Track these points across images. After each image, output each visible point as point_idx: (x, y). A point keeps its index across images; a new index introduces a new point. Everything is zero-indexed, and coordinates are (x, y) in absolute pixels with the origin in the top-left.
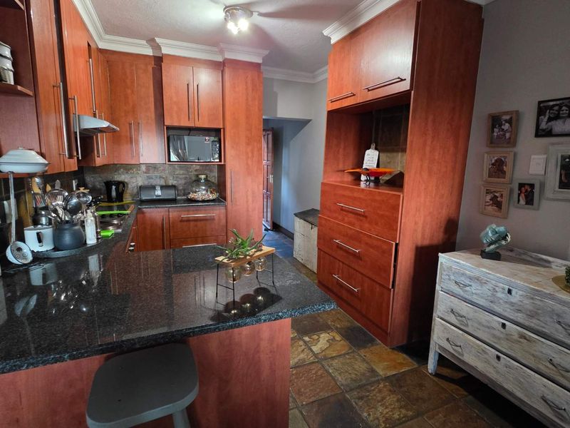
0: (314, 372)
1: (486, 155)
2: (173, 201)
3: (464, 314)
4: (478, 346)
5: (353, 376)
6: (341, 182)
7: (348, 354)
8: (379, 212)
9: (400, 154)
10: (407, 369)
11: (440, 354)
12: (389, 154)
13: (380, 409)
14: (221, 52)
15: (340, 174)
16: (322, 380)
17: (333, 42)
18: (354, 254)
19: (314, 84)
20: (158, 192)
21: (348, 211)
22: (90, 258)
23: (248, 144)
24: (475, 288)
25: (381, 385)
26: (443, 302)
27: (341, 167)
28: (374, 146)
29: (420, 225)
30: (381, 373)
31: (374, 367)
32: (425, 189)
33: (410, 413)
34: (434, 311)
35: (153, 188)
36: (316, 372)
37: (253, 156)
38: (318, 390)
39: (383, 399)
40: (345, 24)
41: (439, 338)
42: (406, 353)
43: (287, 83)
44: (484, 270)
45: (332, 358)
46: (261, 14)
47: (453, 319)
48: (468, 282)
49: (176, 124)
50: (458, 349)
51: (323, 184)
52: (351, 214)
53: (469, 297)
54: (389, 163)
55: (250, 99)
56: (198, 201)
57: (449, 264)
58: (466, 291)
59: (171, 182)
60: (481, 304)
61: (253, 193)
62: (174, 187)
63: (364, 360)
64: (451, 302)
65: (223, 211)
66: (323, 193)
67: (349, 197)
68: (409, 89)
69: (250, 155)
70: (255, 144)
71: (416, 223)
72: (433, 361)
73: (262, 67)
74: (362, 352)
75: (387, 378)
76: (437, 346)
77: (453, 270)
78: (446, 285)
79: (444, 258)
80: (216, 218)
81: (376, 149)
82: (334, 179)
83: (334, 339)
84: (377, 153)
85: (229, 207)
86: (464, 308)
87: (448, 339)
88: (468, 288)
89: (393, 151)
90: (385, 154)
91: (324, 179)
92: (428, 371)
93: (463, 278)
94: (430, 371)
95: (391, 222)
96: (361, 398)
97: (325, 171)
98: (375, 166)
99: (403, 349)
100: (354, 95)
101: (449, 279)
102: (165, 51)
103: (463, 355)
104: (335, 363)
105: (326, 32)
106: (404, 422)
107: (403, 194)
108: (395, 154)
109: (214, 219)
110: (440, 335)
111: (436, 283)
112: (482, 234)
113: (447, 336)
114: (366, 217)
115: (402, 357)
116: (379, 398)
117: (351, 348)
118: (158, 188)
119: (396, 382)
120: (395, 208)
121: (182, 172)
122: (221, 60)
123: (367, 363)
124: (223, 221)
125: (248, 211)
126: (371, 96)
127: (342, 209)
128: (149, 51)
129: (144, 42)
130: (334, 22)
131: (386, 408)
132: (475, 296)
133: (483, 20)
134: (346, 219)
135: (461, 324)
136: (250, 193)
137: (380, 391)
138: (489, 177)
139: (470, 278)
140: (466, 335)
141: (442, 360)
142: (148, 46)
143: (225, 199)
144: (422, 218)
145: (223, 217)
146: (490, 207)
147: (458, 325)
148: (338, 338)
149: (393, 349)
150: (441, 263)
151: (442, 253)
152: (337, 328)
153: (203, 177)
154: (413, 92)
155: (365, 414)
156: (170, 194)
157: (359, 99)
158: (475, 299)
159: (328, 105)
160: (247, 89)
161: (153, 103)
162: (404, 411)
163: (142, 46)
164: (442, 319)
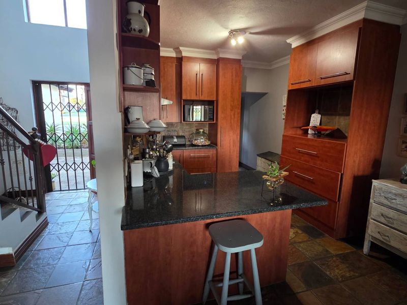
0: (290, 249)
1: (402, 119)
2: (184, 145)
3: (392, 217)
4: (401, 235)
5: (315, 253)
6: (295, 134)
7: (309, 241)
8: (328, 154)
9: (337, 117)
10: (349, 251)
11: (372, 242)
12: (329, 117)
13: (337, 271)
14: (217, 53)
15: (295, 129)
16: (296, 254)
17: (293, 46)
18: (309, 180)
19: (270, 70)
20: (175, 140)
21: (304, 154)
22: (169, 177)
23: (232, 110)
24: (399, 201)
25: (335, 259)
26: (375, 209)
27: (295, 125)
28: (318, 112)
29: (357, 162)
30: (333, 253)
31: (328, 249)
32: (361, 140)
33: (357, 274)
34: (369, 215)
35: (172, 137)
36: (292, 250)
37: (234, 118)
38: (296, 259)
39: (337, 266)
40: (303, 36)
41: (372, 232)
42: (347, 242)
43: (253, 70)
44: (405, 190)
45: (300, 242)
46: (251, 33)
47: (383, 220)
48: (393, 197)
49: (189, 98)
50: (386, 238)
51: (283, 136)
52: (306, 156)
53: (395, 207)
54: (329, 122)
55: (234, 82)
56: (199, 146)
57: (380, 186)
58: (393, 203)
59: (181, 134)
60: (404, 210)
61: (234, 141)
62: (183, 137)
63: (320, 245)
64: (381, 209)
65: (215, 152)
66: (284, 141)
67: (306, 145)
68: (352, 79)
69: (233, 117)
70: (236, 110)
71: (354, 161)
72: (367, 247)
73: (242, 61)
74: (318, 240)
75: (337, 255)
76: (370, 237)
77: (383, 190)
78: (378, 199)
79: (375, 183)
80: (211, 157)
81: (319, 113)
82: (291, 133)
83: (297, 232)
84: (320, 116)
85: (219, 150)
86: (391, 213)
87: (379, 232)
88: (393, 201)
89: (331, 115)
90: (326, 117)
91: (284, 132)
92: (363, 253)
93: (389, 195)
94: (365, 253)
95: (338, 160)
96: (323, 264)
97: (285, 128)
98: (318, 124)
99: (345, 240)
100: (310, 81)
101: (380, 196)
102: (184, 54)
103: (390, 242)
104: (302, 245)
105: (288, 41)
106: (354, 278)
107: (347, 143)
108: (334, 117)
109: (209, 157)
110: (373, 230)
111: (370, 198)
112: (402, 168)
113: (379, 231)
114: (318, 157)
115: (344, 245)
116: (335, 265)
117: (309, 238)
118: (175, 137)
119: (344, 258)
120: (341, 152)
121: (187, 127)
122: (216, 58)
123: (322, 246)
124: (215, 159)
125: (230, 152)
126: (323, 82)
127: (299, 152)
128: (174, 55)
129: (172, 49)
130: (295, 35)
131: (340, 270)
132: (398, 206)
133: (401, 34)
134: (302, 158)
135: (389, 223)
136: (232, 140)
137: (334, 261)
138: (405, 132)
139: (396, 195)
140: (392, 229)
141: (373, 246)
142: (174, 51)
143: (216, 145)
144: (358, 159)
145: (215, 155)
146: (405, 152)
147: (386, 223)
148: (300, 232)
149: (337, 240)
150: (374, 186)
151: (375, 180)
152: (297, 226)
153: (201, 130)
154: (355, 81)
155: (328, 273)
156: (182, 141)
157: (314, 84)
158: (399, 207)
159: (289, 86)
160: (232, 76)
161: (175, 86)
162: (352, 273)
163: (170, 52)
164: (374, 220)
